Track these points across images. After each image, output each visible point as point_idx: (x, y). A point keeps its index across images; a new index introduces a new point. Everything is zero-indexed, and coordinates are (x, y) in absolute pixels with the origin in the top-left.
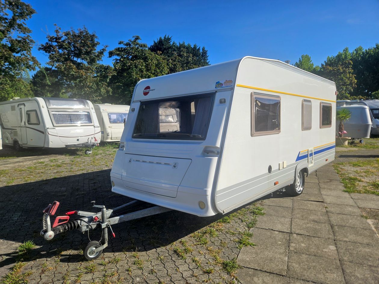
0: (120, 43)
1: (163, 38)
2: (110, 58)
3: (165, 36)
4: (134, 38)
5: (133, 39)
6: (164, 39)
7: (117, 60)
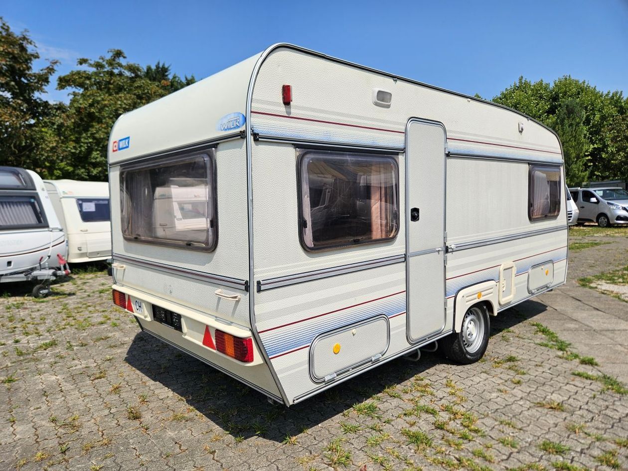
0: (83, 61)
1: (153, 67)
2: (62, 91)
3: (159, 63)
4: (111, 54)
5: (108, 56)
6: (155, 70)
7: (75, 94)
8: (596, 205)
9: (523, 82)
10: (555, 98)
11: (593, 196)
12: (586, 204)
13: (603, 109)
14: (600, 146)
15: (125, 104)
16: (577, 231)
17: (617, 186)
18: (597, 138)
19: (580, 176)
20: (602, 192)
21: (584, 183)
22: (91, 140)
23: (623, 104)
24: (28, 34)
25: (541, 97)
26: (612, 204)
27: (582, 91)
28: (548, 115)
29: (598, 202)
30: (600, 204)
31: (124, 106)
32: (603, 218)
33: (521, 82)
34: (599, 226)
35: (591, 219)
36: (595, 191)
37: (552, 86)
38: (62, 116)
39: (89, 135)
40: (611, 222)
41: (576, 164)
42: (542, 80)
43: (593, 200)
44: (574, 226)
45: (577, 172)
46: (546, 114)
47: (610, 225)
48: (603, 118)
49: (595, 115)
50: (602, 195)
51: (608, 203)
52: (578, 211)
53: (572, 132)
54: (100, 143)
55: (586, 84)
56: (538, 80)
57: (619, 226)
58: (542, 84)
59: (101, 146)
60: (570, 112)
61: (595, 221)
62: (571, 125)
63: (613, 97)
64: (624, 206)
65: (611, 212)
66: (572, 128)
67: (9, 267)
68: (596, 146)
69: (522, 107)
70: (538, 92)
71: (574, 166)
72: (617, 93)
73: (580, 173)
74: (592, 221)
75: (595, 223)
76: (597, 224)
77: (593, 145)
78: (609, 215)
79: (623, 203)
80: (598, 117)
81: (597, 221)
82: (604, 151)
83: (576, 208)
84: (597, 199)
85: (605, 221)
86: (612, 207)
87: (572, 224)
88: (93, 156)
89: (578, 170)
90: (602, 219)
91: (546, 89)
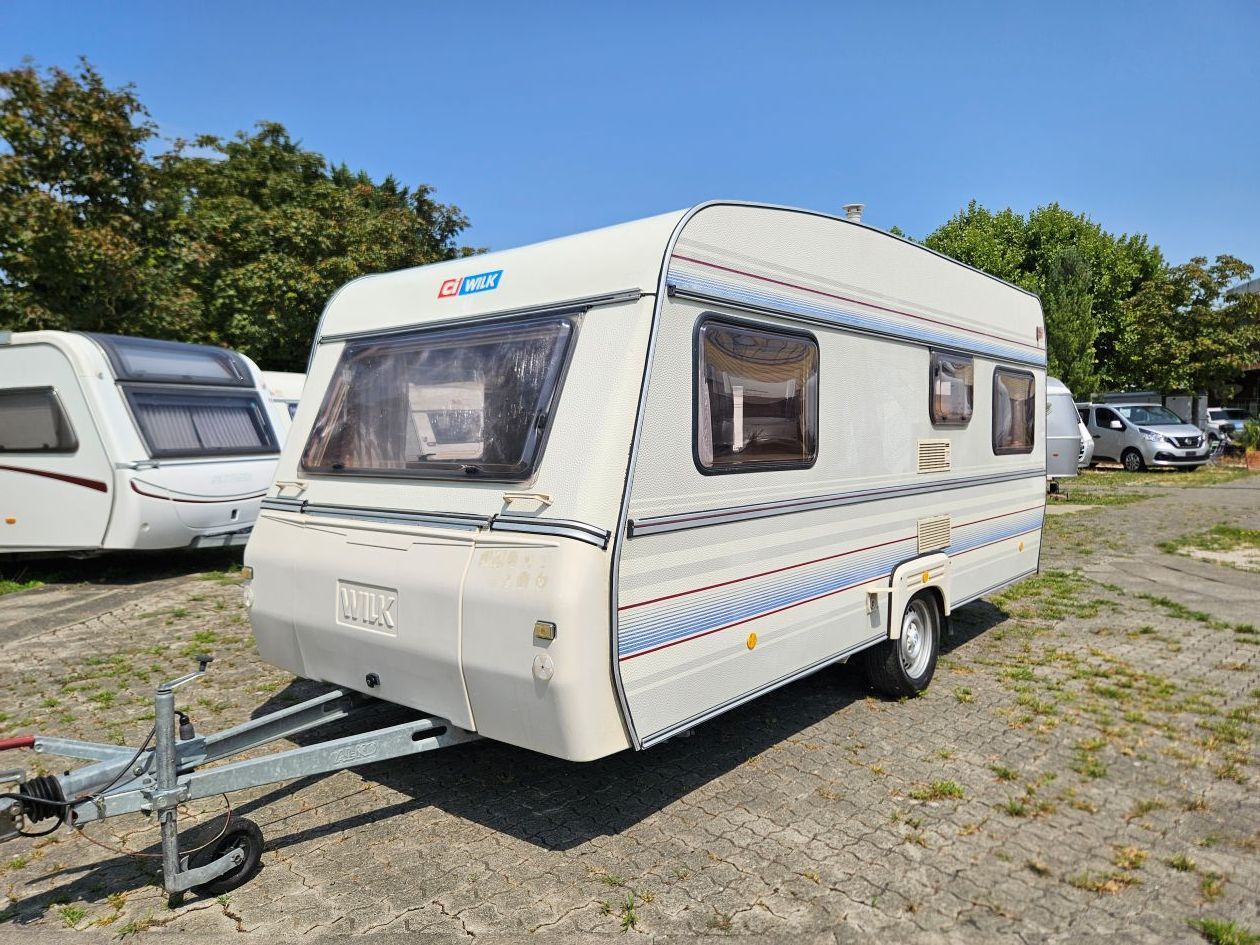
8: (1120, 433)
9: (977, 210)
10: (1033, 243)
11: (1117, 418)
12: (1102, 431)
13: (1116, 266)
14: (1112, 330)
15: (305, 226)
16: (1092, 477)
17: (1149, 402)
18: (1105, 316)
19: (1087, 383)
20: (1129, 411)
21: (1093, 395)
22: (232, 292)
23: (1148, 258)
24: (133, 91)
25: (1009, 240)
26: (1149, 432)
27: (1080, 231)
28: (1022, 273)
29: (1124, 428)
30: (1128, 429)
31: (303, 231)
32: (1132, 455)
33: (972, 210)
34: (1126, 469)
35: (1112, 456)
36: (1118, 409)
37: (1027, 219)
38: (193, 248)
39: (229, 282)
40: (1147, 463)
41: (1080, 361)
42: (1009, 210)
43: (1116, 424)
44: (1086, 468)
45: (1082, 375)
46: (1019, 270)
47: (1143, 468)
48: (1116, 281)
49: (1103, 275)
50: (1129, 416)
51: (1142, 430)
52: (1093, 443)
53: (1072, 305)
54: (249, 297)
55: (1085, 220)
56: (1003, 210)
57: (1160, 471)
58: (1009, 216)
59: (250, 302)
60: (1068, 269)
61: (1119, 460)
62: (1070, 293)
63: (1131, 244)
64: (1169, 435)
65: (1145, 445)
66: (1072, 299)
67: (234, 520)
68: (1104, 330)
69: (980, 257)
70: (1004, 230)
71: (1076, 364)
72: (1137, 238)
73: (1087, 378)
74: (1112, 460)
75: (1118, 464)
76: (1122, 467)
77: (1100, 328)
78: (1142, 450)
79: (1167, 431)
80: (1106, 279)
81: (1123, 461)
82: (1118, 340)
83: (1091, 438)
84: (1122, 422)
85: (1135, 461)
86: (1147, 436)
87: (1085, 466)
88: (235, 322)
89: (1084, 372)
90: (1132, 458)
91: (1017, 225)
